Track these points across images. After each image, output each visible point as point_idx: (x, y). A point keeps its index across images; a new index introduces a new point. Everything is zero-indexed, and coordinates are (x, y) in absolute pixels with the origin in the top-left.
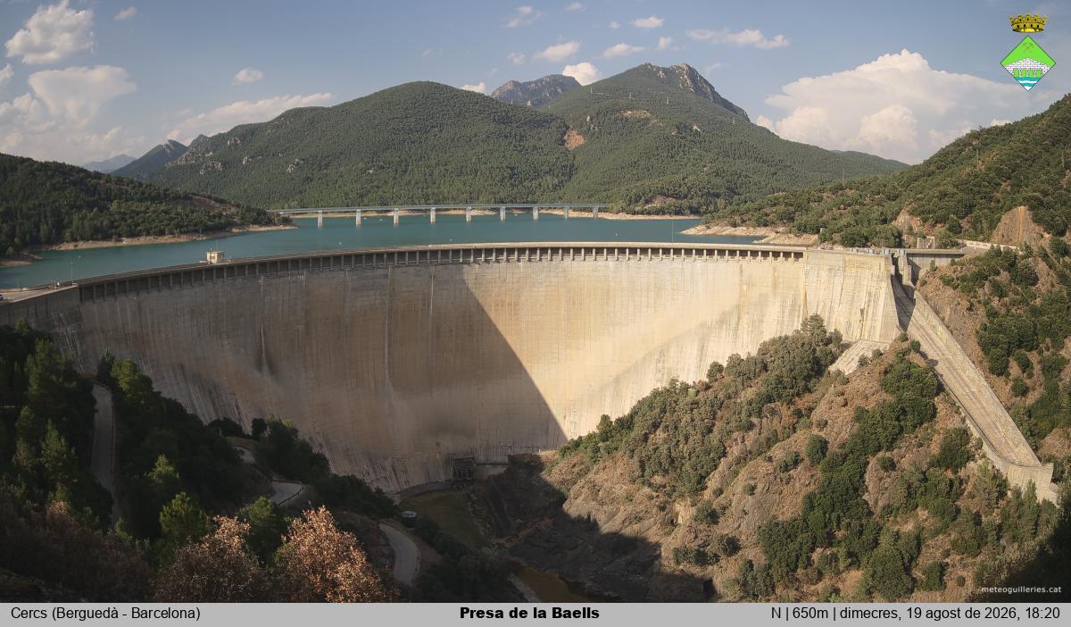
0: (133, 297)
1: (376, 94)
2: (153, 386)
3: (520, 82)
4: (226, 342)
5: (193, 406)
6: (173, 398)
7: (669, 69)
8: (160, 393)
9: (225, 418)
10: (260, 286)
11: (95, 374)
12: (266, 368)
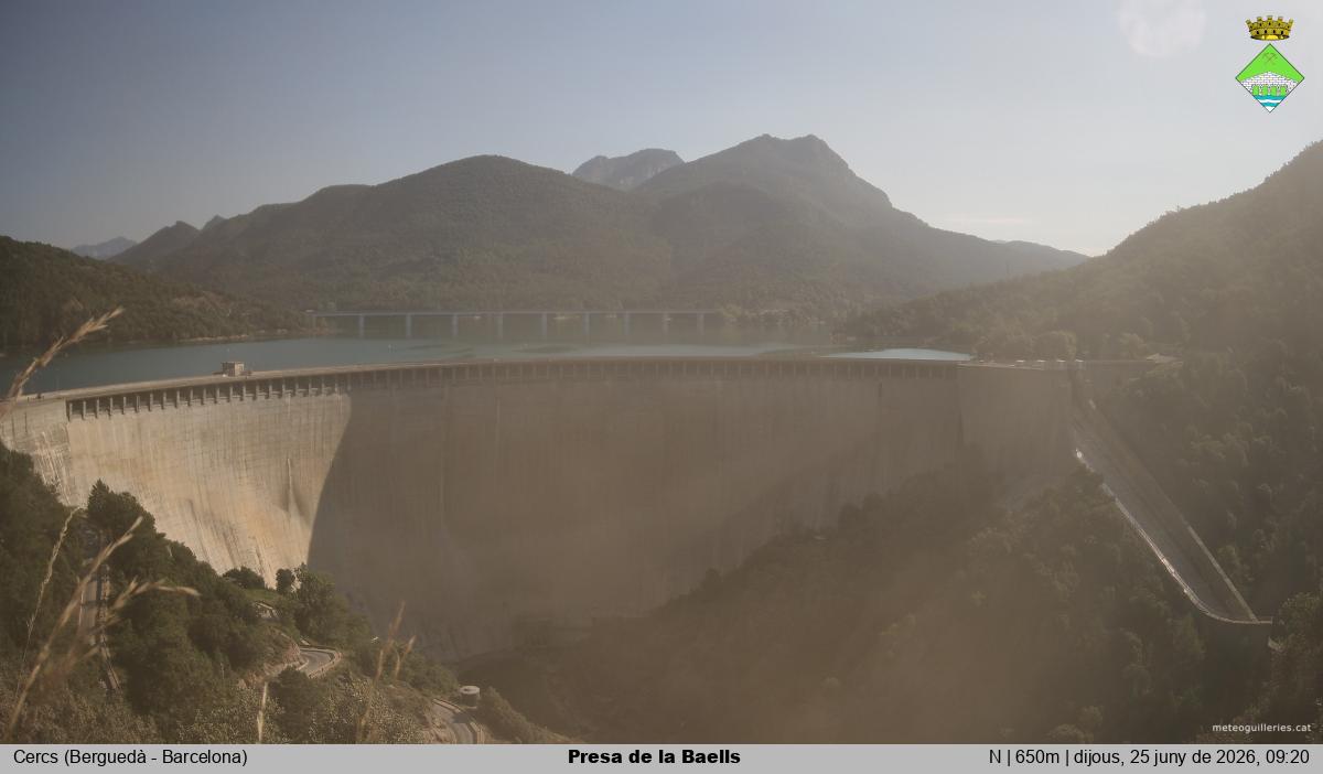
0: (130, 413)
1: (431, 170)
2: (155, 526)
3: (610, 156)
4: (244, 474)
5: (205, 552)
6: (180, 542)
7: (792, 141)
8: (163, 535)
9: (243, 568)
10: (286, 406)
11: (85, 507)
12: (293, 507)
